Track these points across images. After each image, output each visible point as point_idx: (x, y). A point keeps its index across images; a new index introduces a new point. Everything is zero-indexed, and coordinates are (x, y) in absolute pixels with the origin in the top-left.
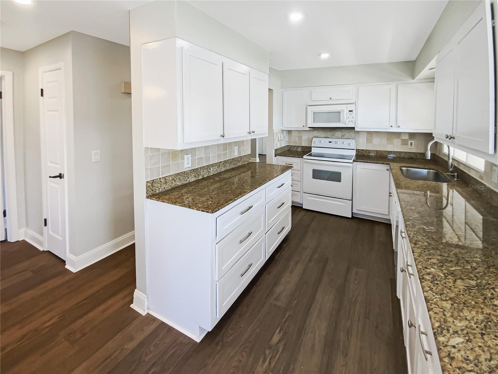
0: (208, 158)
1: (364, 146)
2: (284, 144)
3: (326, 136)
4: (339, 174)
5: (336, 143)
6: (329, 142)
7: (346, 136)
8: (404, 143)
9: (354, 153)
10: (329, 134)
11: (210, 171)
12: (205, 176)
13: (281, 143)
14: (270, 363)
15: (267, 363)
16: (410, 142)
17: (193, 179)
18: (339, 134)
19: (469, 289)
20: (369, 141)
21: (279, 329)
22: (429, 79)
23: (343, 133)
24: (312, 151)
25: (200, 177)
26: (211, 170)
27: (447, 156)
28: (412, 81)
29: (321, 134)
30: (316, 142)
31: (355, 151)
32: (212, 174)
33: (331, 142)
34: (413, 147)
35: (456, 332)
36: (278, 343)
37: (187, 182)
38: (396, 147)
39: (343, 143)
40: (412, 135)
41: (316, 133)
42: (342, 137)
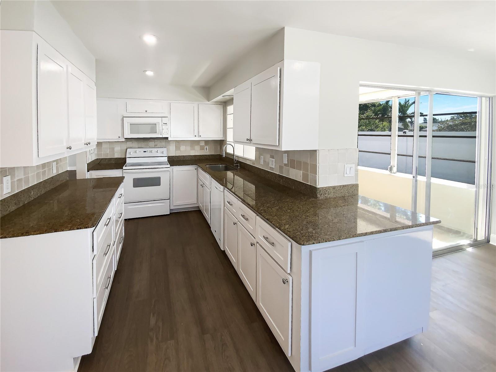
0: (27, 180)
1: (173, 152)
2: (94, 158)
3: (140, 146)
4: (159, 178)
5: (151, 152)
6: (144, 152)
7: (159, 146)
8: (202, 148)
9: (166, 159)
10: (143, 144)
11: (30, 195)
12: (26, 202)
13: (92, 156)
14: (157, 339)
15: (155, 340)
16: (205, 147)
17: (13, 208)
18: (152, 143)
19: (277, 210)
20: (177, 148)
21: (152, 314)
22: (217, 102)
23: (156, 143)
24: (127, 162)
25: (21, 205)
26: (32, 194)
27: (232, 155)
28: (208, 102)
29: (135, 144)
30: (131, 152)
31: (167, 157)
32: (33, 199)
33: (146, 152)
34: (207, 151)
35: (285, 224)
36: (156, 323)
37: (8, 212)
38: (196, 152)
39: (157, 152)
40: (207, 142)
41: (129, 144)
42: (155, 147)
